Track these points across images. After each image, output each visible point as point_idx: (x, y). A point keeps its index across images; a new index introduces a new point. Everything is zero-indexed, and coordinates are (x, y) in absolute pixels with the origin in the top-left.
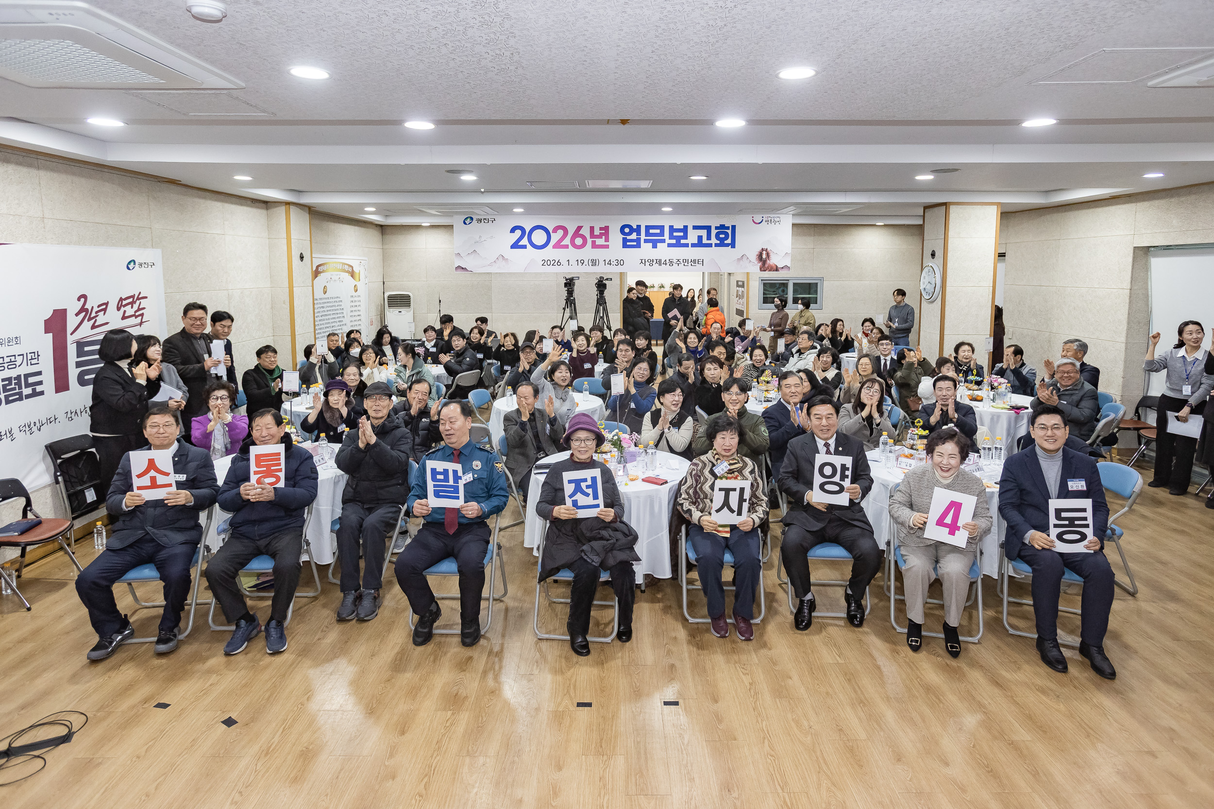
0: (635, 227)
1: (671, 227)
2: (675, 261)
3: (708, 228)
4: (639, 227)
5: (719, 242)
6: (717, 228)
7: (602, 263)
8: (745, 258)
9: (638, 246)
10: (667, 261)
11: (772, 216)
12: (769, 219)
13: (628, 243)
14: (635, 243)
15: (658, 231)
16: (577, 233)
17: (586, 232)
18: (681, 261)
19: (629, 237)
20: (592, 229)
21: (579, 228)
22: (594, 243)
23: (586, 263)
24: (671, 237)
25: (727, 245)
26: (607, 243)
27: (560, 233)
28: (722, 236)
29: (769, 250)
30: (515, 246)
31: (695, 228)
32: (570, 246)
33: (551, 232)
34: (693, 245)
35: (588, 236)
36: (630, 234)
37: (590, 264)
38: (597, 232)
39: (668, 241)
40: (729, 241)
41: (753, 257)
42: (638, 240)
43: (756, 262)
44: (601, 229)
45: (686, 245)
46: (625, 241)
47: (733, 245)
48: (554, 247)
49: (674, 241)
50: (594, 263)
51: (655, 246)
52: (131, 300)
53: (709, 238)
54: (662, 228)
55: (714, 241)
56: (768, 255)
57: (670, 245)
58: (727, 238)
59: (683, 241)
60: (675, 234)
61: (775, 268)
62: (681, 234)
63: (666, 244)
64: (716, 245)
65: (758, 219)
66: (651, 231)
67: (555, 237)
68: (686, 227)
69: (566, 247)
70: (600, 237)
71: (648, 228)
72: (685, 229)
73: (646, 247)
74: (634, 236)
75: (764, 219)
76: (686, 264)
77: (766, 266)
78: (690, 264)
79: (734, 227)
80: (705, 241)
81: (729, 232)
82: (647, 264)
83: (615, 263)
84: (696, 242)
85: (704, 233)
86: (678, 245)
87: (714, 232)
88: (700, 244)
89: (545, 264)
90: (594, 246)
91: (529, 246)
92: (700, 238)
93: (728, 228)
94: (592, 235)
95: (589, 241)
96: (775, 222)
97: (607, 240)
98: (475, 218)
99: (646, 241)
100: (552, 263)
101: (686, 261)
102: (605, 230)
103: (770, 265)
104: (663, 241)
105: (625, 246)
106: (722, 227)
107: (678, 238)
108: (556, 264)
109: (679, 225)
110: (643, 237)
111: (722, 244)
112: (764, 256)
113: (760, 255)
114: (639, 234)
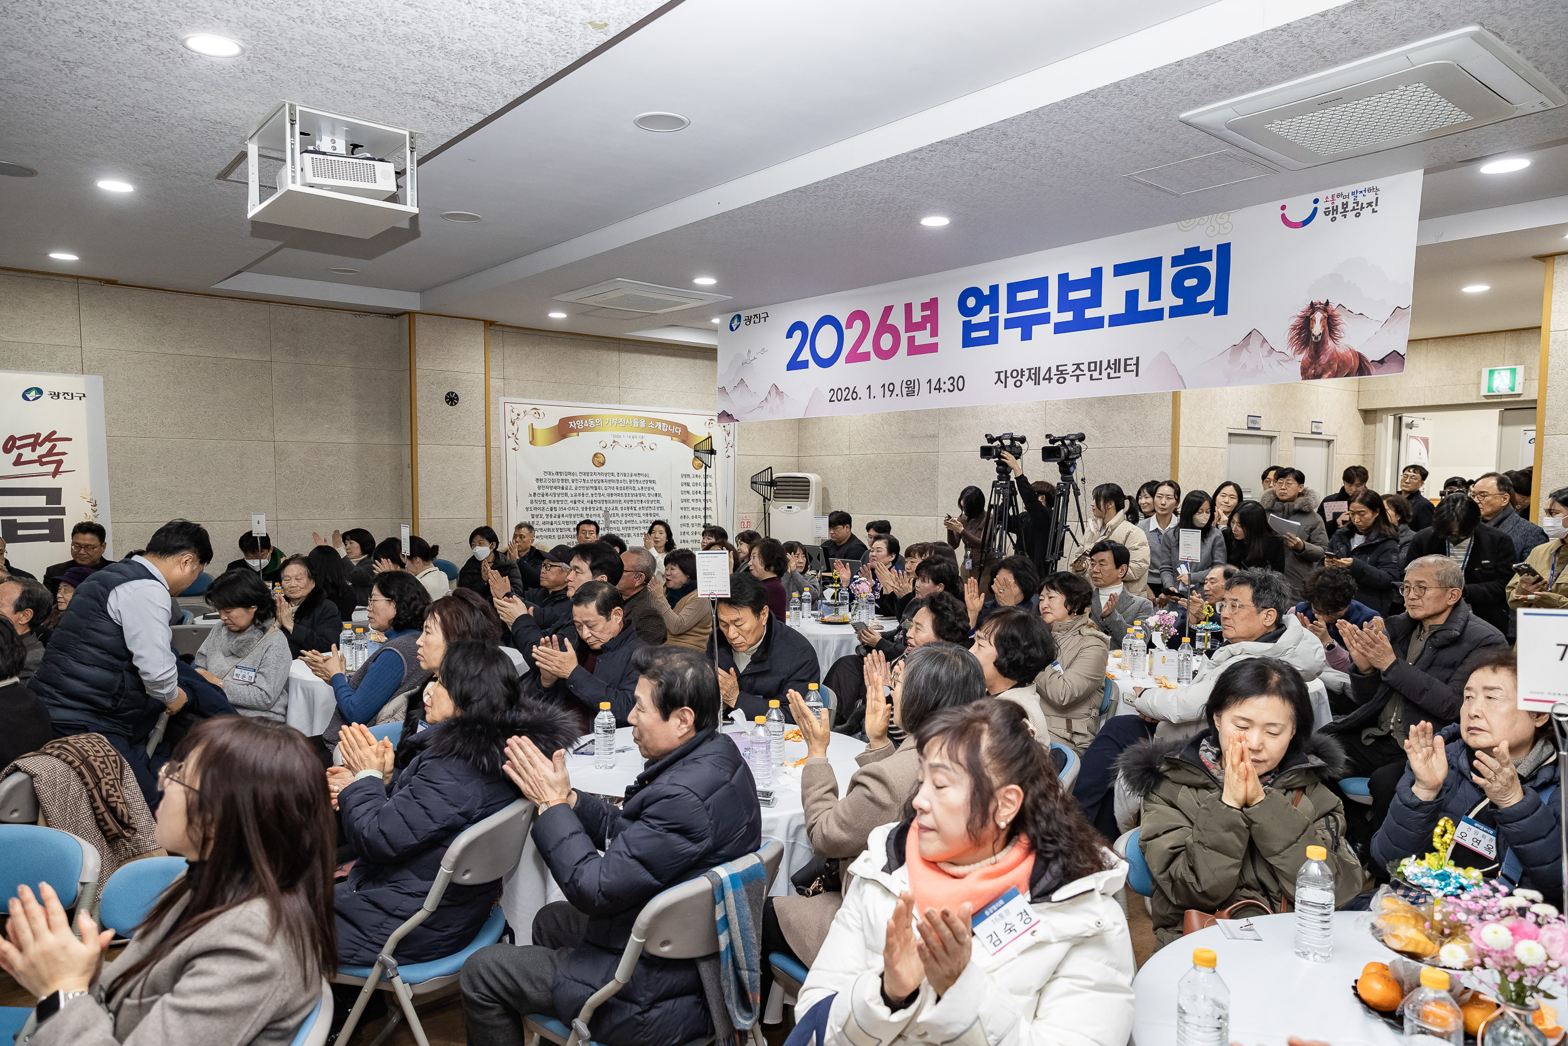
0: (986, 292)
1: (1063, 278)
2: (1070, 368)
3: (1153, 266)
4: (994, 289)
5: (1180, 302)
6: (1176, 261)
7: (925, 387)
8: (1255, 342)
9: (993, 339)
10: (1054, 371)
11: (1346, 190)
12: (1339, 202)
13: (974, 335)
14: (986, 333)
15: (1033, 294)
16: (884, 327)
17: (897, 319)
18: (1085, 367)
19: (975, 320)
20: (908, 307)
21: (888, 310)
22: (911, 340)
23: (897, 391)
24: (1064, 305)
25: (1204, 308)
26: (934, 340)
27: (858, 325)
28: (1191, 282)
29: (1333, 305)
30: (795, 364)
31: (1121, 270)
32: (873, 355)
33: (844, 327)
34: (1116, 321)
35: (901, 326)
36: (976, 311)
37: (905, 391)
38: (917, 317)
39: (1057, 317)
40: (1209, 295)
41: (1280, 334)
42: (992, 325)
43: (1290, 352)
44: (924, 307)
45: (1097, 323)
46: (968, 328)
47: (1220, 306)
48: (849, 360)
49: (1068, 316)
50: (911, 388)
51: (1026, 336)
52: (32, 440)
53: (1155, 295)
54: (1041, 284)
55: (1168, 299)
56: (1331, 323)
57: (1060, 328)
58: (1202, 287)
59: (1090, 313)
60: (1073, 296)
61: (1355, 363)
62: (1086, 293)
63: (1050, 327)
64: (1175, 312)
65: (1299, 209)
66: (1021, 296)
67: (851, 336)
68: (1097, 272)
69: (866, 357)
70: (920, 326)
71: (1013, 288)
72: (1095, 280)
73: (1009, 337)
74: (984, 316)
75: (1321, 207)
76: (1096, 375)
77: (1324, 359)
78: (1105, 373)
79: (1224, 250)
80: (1144, 304)
81: (1211, 266)
82: (1010, 381)
83: (948, 386)
84: (1121, 310)
85: (1140, 281)
86: (1080, 324)
87: (1168, 273)
88: (1132, 315)
89: (834, 398)
90: (914, 349)
91: (812, 363)
92: (1132, 297)
93: (1207, 256)
94: (910, 326)
95: (904, 337)
96: (1358, 210)
97: (934, 333)
98: (744, 314)
99: (1009, 324)
100: (845, 394)
101: (1095, 366)
102: (932, 306)
103: (1335, 357)
104: (1045, 319)
105: (968, 342)
106: (1193, 254)
107: (1079, 307)
108: (849, 397)
109: (1080, 272)
110: (1003, 314)
111: (1189, 307)
112: (1317, 329)
113: (1306, 323)
114: (995, 309)
